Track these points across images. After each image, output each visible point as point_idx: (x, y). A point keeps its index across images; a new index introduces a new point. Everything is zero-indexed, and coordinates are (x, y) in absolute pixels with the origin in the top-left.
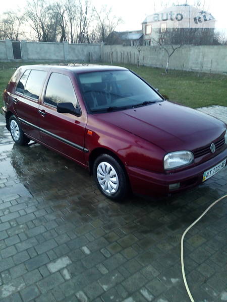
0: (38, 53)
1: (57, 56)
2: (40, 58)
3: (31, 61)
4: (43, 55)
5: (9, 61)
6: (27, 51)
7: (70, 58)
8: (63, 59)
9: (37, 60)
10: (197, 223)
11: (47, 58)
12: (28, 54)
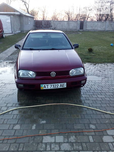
0: (91, 27)
1: (101, 28)
2: (92, 29)
3: (87, 30)
4: (94, 28)
5: (77, 31)
6: (86, 26)
7: (108, 30)
8: (104, 30)
9: (90, 30)
10: (22, 108)
11: (96, 29)
12: (87, 27)
